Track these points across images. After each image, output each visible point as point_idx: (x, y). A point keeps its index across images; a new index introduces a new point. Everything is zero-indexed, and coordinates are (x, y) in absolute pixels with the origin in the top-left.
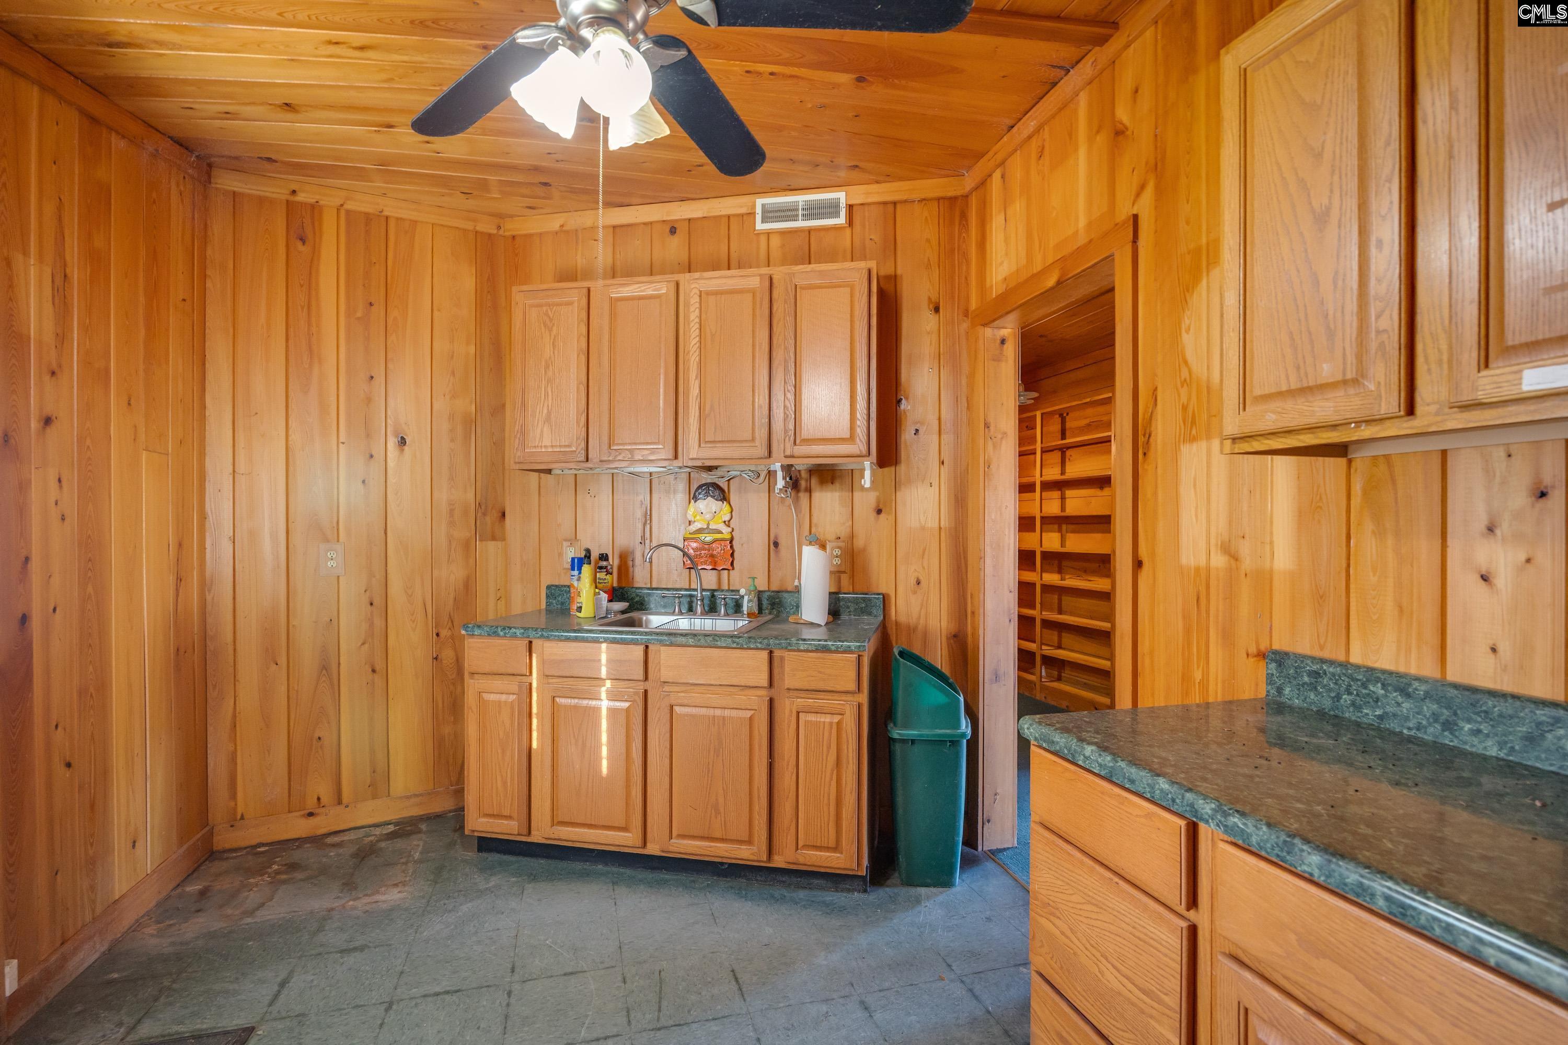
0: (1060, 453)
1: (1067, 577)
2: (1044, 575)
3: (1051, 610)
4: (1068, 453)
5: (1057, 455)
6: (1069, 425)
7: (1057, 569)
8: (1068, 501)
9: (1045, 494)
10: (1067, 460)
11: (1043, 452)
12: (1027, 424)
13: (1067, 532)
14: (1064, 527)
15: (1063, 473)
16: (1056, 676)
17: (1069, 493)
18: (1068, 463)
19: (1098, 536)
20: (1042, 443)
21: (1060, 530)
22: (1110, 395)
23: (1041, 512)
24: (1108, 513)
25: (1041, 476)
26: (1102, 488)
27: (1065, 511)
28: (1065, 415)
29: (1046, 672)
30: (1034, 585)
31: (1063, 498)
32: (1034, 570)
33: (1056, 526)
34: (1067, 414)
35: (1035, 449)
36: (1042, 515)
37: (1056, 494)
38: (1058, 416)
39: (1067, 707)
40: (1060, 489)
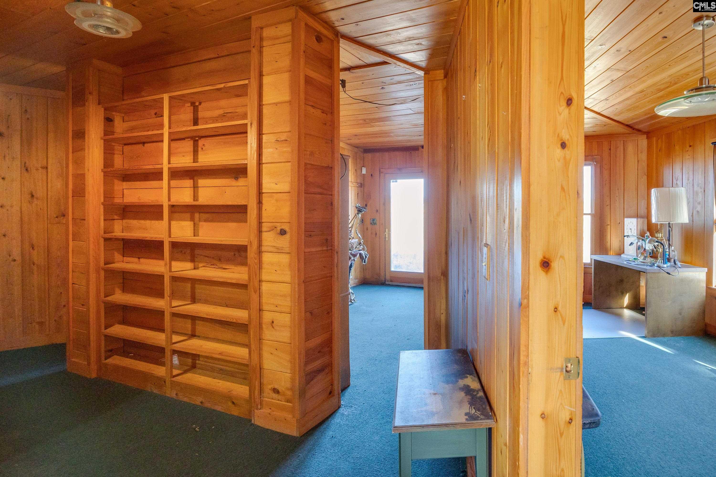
0: (191, 143)
1: (201, 265)
2: (174, 263)
3: (182, 297)
4: (201, 142)
5: (188, 145)
6: (201, 114)
7: (189, 257)
8: (200, 190)
9: (174, 183)
10: (200, 149)
11: (171, 140)
12: (156, 111)
13: (200, 221)
14: (197, 215)
15: (195, 160)
16: (190, 364)
17: (202, 182)
18: (200, 153)
19: (233, 225)
20: (170, 128)
21: (192, 219)
22: (246, 82)
23: (169, 200)
24: (243, 203)
25: (169, 163)
26: (236, 178)
27: (197, 200)
28: (197, 104)
29: (180, 361)
30: (161, 277)
31: (195, 187)
32: (162, 258)
33: (188, 215)
34: (200, 103)
35: (162, 134)
36: (171, 203)
37: (188, 183)
38: (189, 104)
39: (201, 403)
40: (192, 178)
